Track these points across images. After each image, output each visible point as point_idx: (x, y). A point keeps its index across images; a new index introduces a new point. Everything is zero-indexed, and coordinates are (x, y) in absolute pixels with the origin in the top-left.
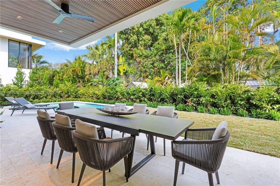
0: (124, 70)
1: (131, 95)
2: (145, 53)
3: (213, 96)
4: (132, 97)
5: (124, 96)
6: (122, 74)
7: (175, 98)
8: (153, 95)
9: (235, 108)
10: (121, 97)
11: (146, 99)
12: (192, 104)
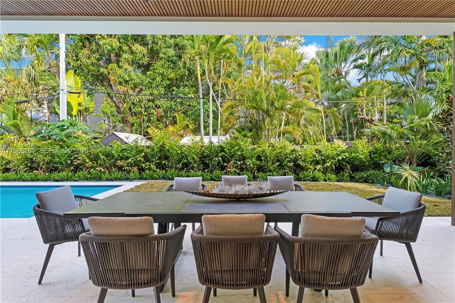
0: (79, 104)
1: (117, 159)
2: (135, 77)
3: (259, 158)
4: (120, 163)
5: (99, 161)
6: (74, 113)
7: (208, 162)
8: (167, 158)
9: (284, 171)
10: (91, 163)
11: (153, 167)
12: (234, 169)
